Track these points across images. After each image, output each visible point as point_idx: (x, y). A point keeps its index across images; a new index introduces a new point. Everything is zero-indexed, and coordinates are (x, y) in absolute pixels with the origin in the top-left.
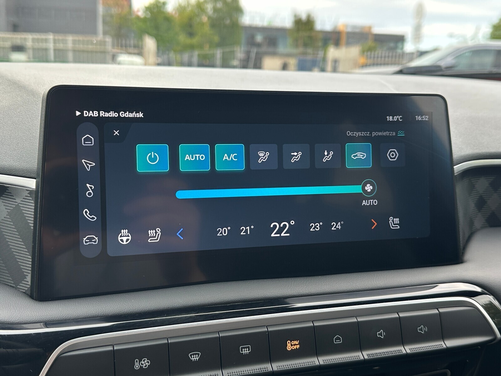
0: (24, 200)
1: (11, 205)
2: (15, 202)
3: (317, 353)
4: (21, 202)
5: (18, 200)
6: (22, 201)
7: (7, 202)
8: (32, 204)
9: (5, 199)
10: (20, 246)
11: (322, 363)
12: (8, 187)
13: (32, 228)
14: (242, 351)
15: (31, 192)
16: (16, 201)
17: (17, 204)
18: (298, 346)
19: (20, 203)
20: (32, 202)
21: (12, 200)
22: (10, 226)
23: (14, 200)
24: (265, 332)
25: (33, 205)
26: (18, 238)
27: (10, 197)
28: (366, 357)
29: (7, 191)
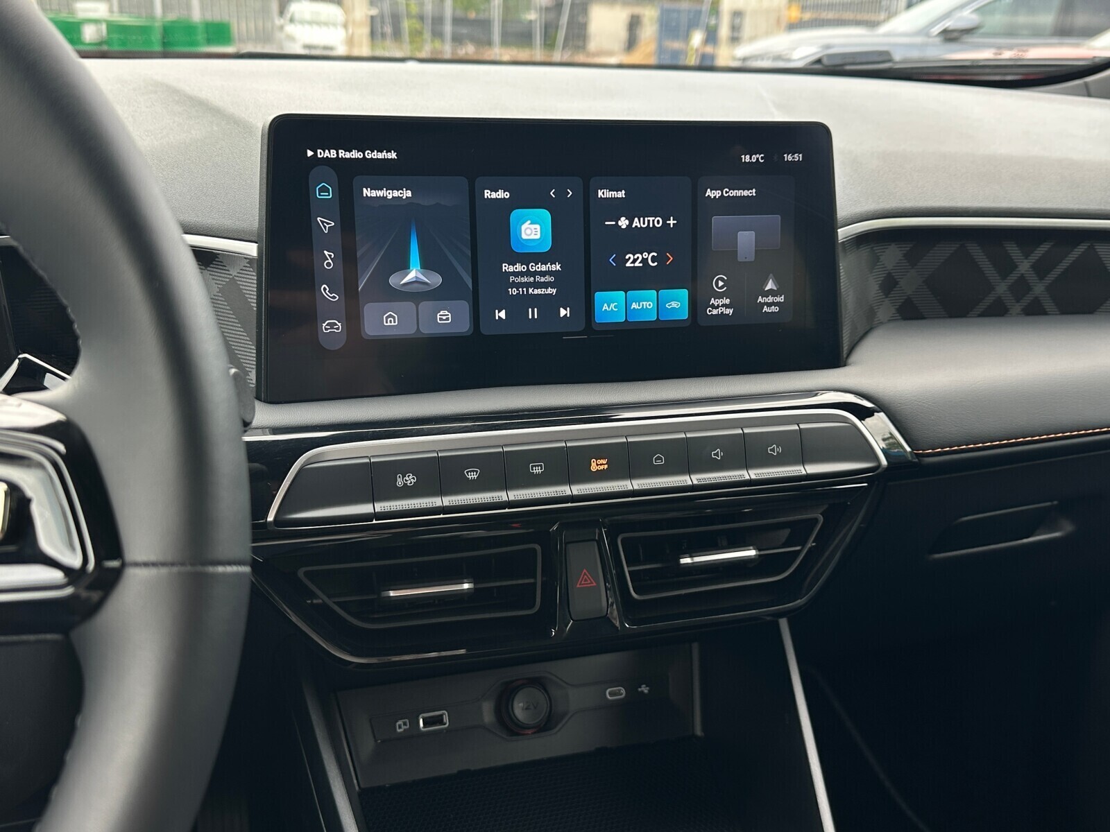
0: (241, 272)
1: (223, 279)
2: (228, 274)
3: (631, 476)
4: (238, 275)
5: (234, 272)
6: (238, 273)
7: (216, 274)
8: (253, 277)
9: (214, 270)
10: (239, 333)
11: (636, 487)
12: (219, 254)
13: (255, 309)
14: (533, 470)
15: (250, 260)
16: (231, 273)
17: (231, 277)
18: (606, 466)
19: (235, 276)
20: (254, 274)
21: (224, 272)
22: (223, 307)
23: (227, 272)
24: (563, 447)
25: (256, 278)
26: (235, 323)
27: (222, 267)
28: (695, 482)
29: (217, 259)
